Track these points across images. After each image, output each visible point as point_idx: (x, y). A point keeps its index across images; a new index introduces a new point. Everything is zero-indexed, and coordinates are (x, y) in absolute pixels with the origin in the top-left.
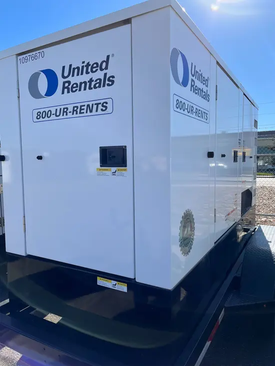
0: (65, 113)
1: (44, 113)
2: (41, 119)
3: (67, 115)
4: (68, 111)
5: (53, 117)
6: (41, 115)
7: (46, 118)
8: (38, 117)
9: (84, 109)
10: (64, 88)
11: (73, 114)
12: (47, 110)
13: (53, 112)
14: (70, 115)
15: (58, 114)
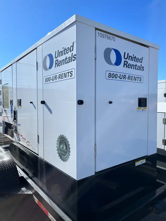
0: (124, 78)
1: (113, 75)
2: (111, 78)
3: (125, 79)
4: (126, 78)
5: (118, 79)
6: (111, 75)
7: (114, 78)
8: (110, 76)
9: (133, 78)
10: (124, 64)
11: (128, 79)
12: (115, 73)
13: (119, 76)
14: (127, 79)
15: (121, 78)
